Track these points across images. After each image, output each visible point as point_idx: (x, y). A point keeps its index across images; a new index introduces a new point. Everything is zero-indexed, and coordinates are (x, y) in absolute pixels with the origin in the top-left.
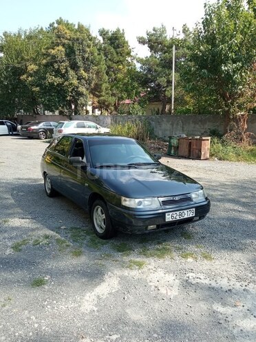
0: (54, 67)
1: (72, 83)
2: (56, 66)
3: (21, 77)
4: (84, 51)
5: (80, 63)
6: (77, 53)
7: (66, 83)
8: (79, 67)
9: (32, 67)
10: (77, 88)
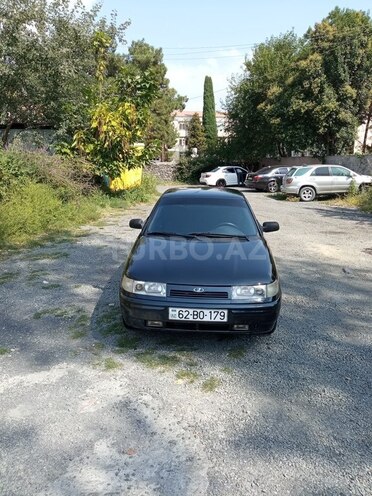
0: (303, 87)
1: (326, 108)
2: (306, 84)
3: (259, 107)
4: (353, 55)
5: (344, 75)
6: (341, 59)
7: (318, 108)
8: (342, 82)
9: (275, 90)
10: (337, 113)
